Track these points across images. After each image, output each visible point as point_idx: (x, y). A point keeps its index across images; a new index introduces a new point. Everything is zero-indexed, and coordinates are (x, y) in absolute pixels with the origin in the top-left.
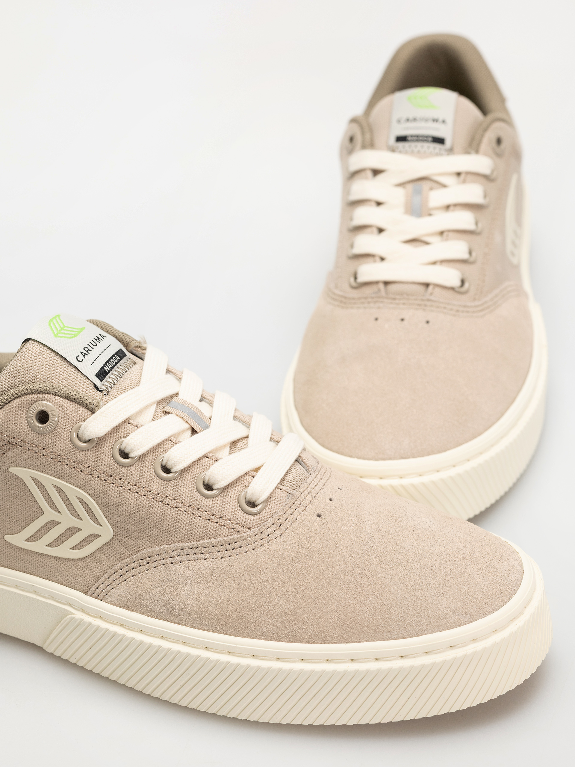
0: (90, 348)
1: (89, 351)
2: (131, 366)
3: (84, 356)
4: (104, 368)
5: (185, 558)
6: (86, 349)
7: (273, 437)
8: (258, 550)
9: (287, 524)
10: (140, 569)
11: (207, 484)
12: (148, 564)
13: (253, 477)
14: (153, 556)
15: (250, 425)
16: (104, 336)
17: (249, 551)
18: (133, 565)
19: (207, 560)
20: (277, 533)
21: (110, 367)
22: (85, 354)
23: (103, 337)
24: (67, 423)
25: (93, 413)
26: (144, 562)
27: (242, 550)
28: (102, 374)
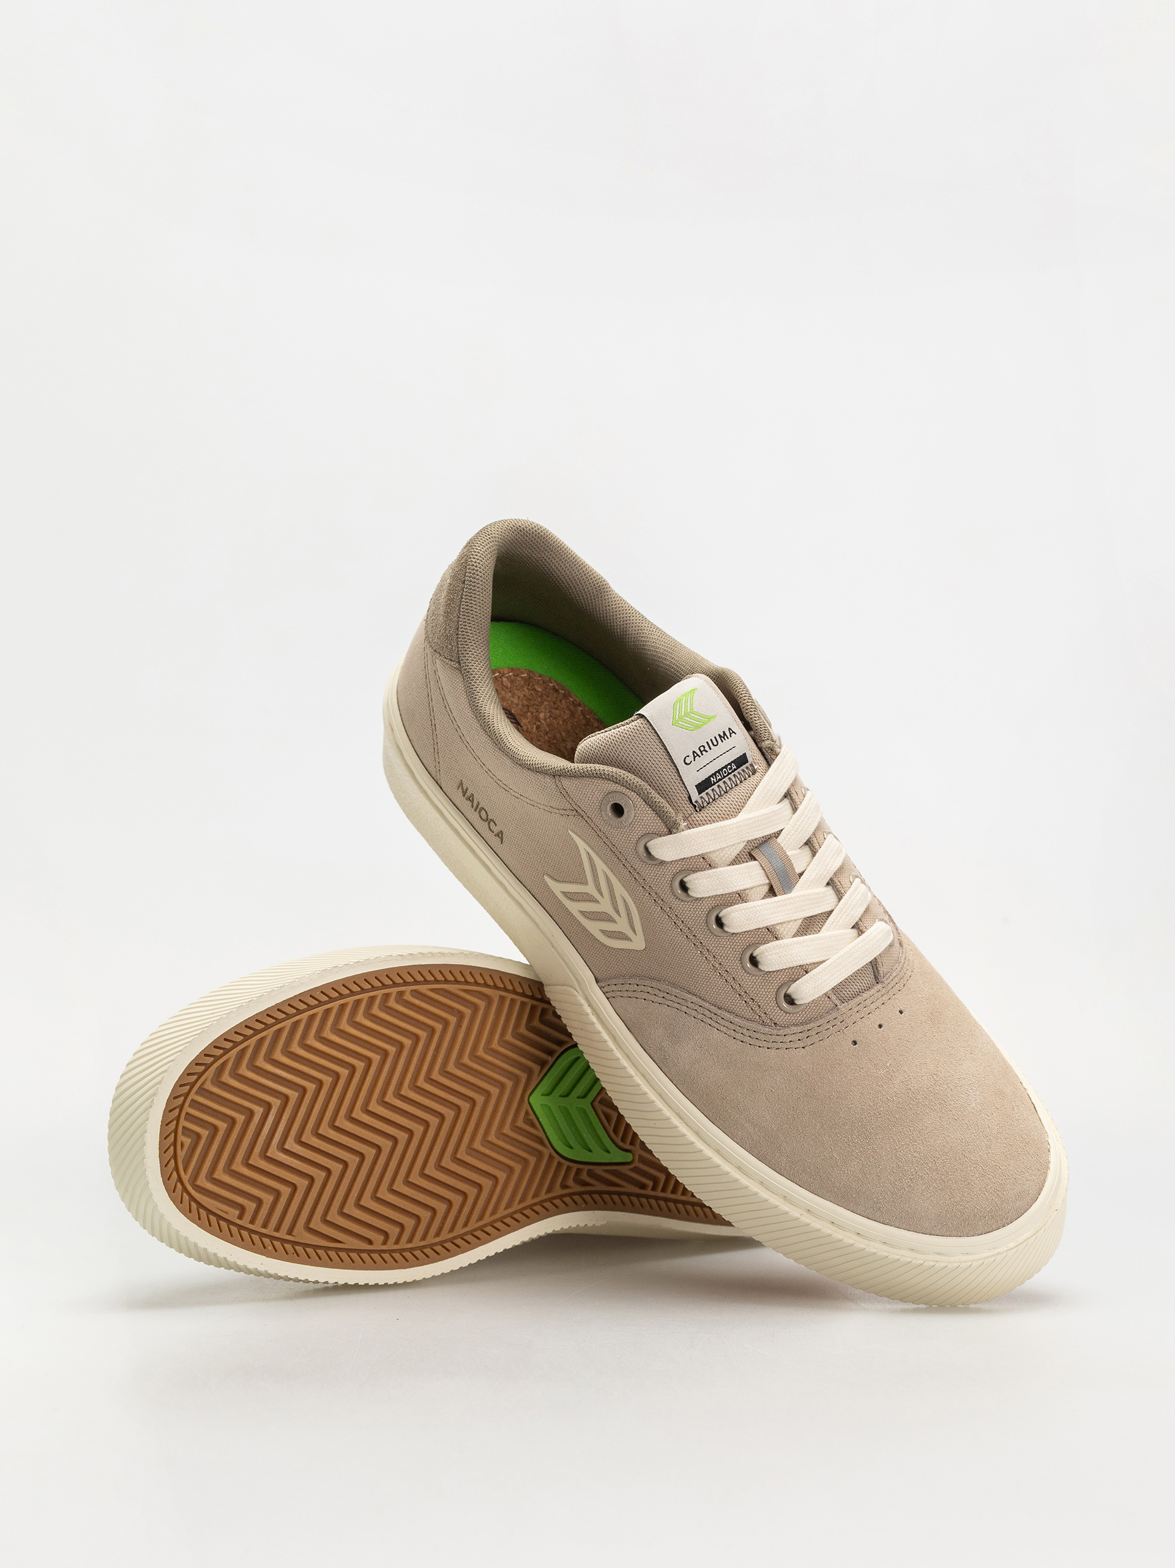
0: (707, 748)
1: (704, 752)
2: (747, 776)
3: (695, 757)
4: (712, 778)
5: (700, 1016)
6: (702, 749)
7: (860, 923)
8: (773, 1052)
9: (816, 1038)
10: (653, 998)
11: (755, 958)
12: (663, 999)
13: (806, 971)
14: (671, 995)
15: (842, 897)
16: (733, 732)
17: (763, 1047)
18: (649, 989)
19: (719, 1032)
20: (801, 1044)
21: (718, 778)
22: (698, 755)
23: (730, 734)
24: (639, 829)
25: (670, 833)
26: (661, 994)
27: (758, 1043)
28: (702, 787)
